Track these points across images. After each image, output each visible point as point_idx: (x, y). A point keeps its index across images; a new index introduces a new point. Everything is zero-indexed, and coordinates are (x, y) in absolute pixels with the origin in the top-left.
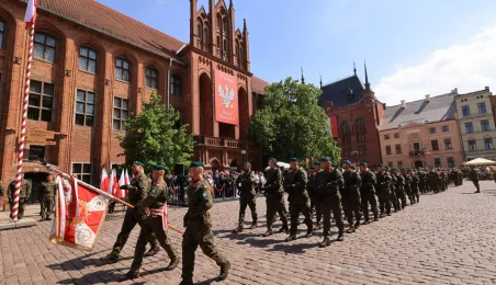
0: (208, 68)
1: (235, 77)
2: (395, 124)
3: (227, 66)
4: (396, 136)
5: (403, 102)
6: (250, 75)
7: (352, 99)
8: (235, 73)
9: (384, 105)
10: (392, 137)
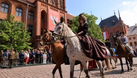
0: (46, 8)
1: (59, 13)
2: (133, 33)
3: (55, 8)
4: (134, 38)
5: (136, 24)
6: (66, 12)
7: (114, 24)
8: (59, 11)
9: (128, 26)
10: (132, 38)
